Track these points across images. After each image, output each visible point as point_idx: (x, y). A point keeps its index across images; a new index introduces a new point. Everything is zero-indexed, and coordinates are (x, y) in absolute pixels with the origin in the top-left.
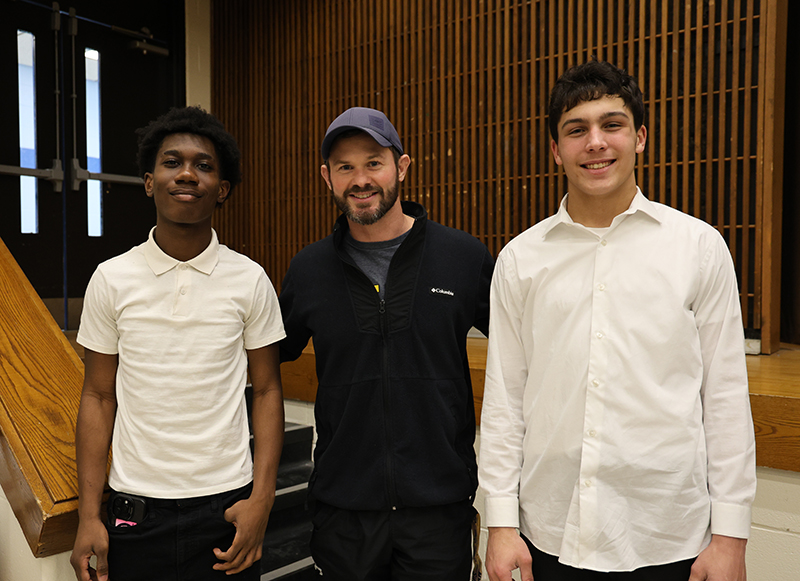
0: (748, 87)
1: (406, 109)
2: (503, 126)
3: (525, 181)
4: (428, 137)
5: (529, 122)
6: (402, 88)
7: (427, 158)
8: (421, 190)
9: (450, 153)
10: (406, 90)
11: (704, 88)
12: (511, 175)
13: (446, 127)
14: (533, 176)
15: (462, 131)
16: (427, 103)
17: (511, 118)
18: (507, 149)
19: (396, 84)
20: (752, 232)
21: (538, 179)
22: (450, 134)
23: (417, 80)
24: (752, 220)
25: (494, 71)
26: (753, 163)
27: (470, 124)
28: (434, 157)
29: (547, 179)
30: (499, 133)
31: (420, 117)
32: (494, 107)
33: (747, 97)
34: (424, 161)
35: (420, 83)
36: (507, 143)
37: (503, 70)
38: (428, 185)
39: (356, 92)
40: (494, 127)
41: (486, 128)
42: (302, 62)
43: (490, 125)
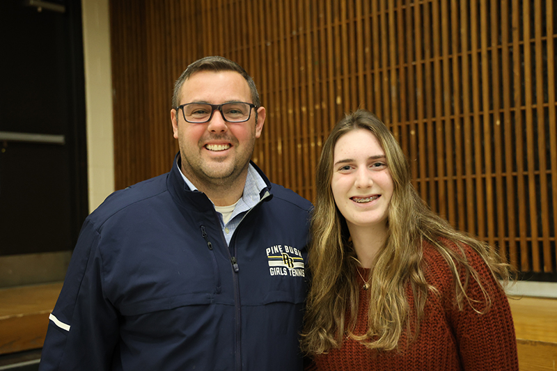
1: (296, 58)
2: (389, 72)
3: (413, 126)
5: (414, 67)
6: (292, 38)
7: (317, 107)
8: (312, 139)
9: (339, 101)
10: (295, 39)
12: (399, 120)
13: (335, 75)
14: (421, 121)
15: (350, 79)
16: (316, 52)
17: (397, 63)
18: (394, 94)
19: (285, 34)
21: (425, 124)
22: (339, 82)
23: (305, 29)
25: (379, 17)
27: (357, 70)
28: (324, 106)
29: (434, 123)
30: (385, 79)
31: (310, 66)
32: (380, 54)
34: (315, 111)
35: (308, 32)
36: (394, 88)
37: (387, 15)
38: (319, 134)
39: (248, 43)
40: (381, 73)
41: (373, 75)
42: (196, 15)
43: (376, 71)
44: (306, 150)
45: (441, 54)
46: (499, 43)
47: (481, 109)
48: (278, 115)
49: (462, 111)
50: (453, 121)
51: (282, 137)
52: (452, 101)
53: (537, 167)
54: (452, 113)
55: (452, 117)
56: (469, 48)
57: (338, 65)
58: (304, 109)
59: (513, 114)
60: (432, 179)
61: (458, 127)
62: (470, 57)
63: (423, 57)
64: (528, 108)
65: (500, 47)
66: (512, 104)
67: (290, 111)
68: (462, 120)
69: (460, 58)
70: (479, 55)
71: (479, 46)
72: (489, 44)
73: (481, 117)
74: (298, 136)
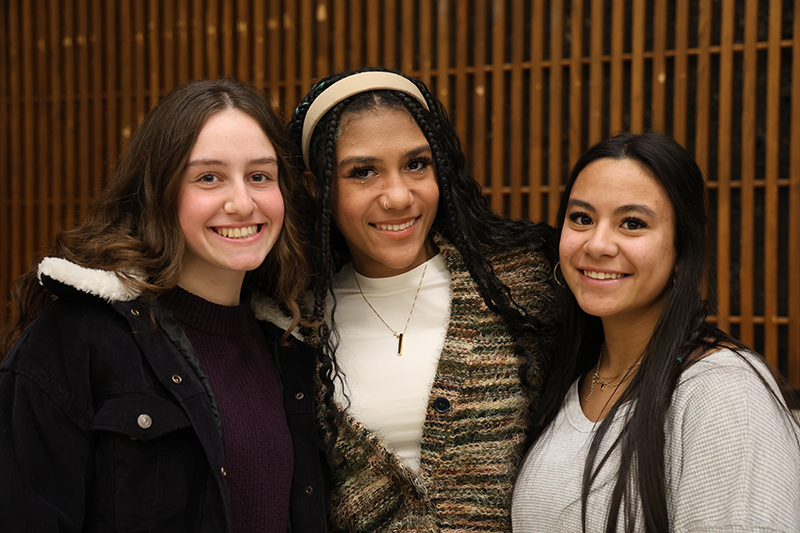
3: (480, 78)
7: (273, 24)
9: (322, 14)
12: (452, 63)
14: (498, 67)
21: (508, 75)
28: (289, 22)
29: (527, 74)
34: (267, 32)
47: (628, 47)
48: (183, 36)
49: (586, 51)
50: (566, 70)
52: (566, 29)
53: (736, 174)
54: (566, 52)
55: (566, 62)
58: (243, 27)
59: (692, 61)
60: (516, 190)
61: (576, 83)
64: (726, 49)
66: (693, 41)
67: (212, 30)
68: (586, 70)
73: (627, 66)
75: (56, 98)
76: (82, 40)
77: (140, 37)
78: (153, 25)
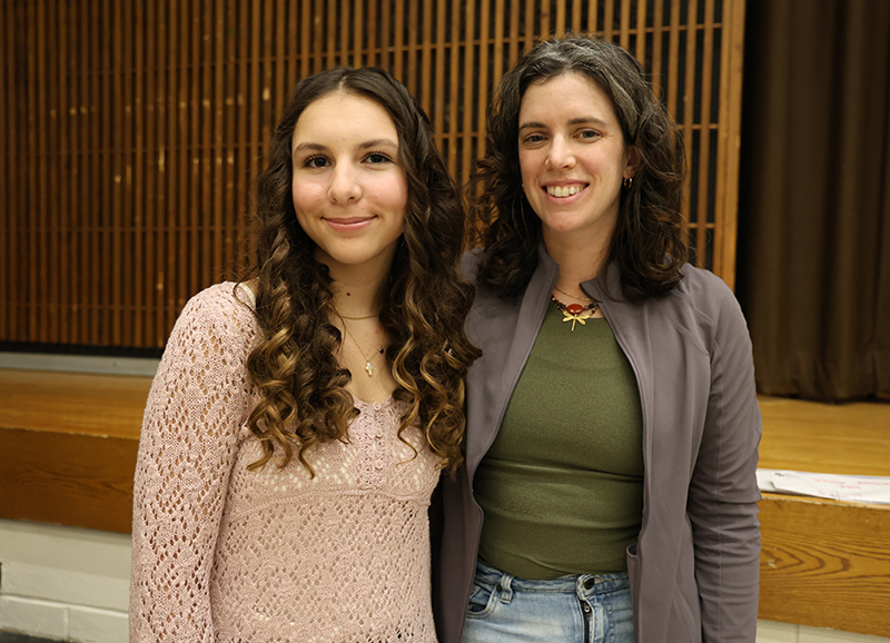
0: (709, 25)
1: (196, 20)
4: (231, 68)
5: (392, 55)
7: (230, 102)
8: (218, 151)
9: (267, 95)
11: (649, 22)
13: (262, 54)
15: (286, 63)
16: (232, 13)
17: (365, 45)
20: (711, 233)
22: (268, 66)
24: (711, 217)
26: (714, 134)
27: (299, 51)
28: (242, 100)
31: (220, 35)
32: (338, 28)
33: (708, 39)
34: (225, 107)
38: (231, 144)
40: (338, 59)
43: (331, 55)
44: (207, 168)
45: (434, 39)
46: (522, 34)
48: (162, 109)
49: (460, 128)
50: (446, 141)
51: (167, 144)
52: (446, 113)
54: (446, 129)
55: (445, 136)
56: (477, 35)
57: (268, 38)
58: (207, 103)
61: (453, 151)
62: (477, 49)
63: (406, 41)
65: (521, 39)
67: (183, 105)
68: (460, 142)
69: (462, 50)
70: (491, 48)
71: (492, 35)
72: (506, 33)
74: (195, 146)
75: (64, 152)
76: (84, 110)
77: (128, 109)
78: (138, 100)
